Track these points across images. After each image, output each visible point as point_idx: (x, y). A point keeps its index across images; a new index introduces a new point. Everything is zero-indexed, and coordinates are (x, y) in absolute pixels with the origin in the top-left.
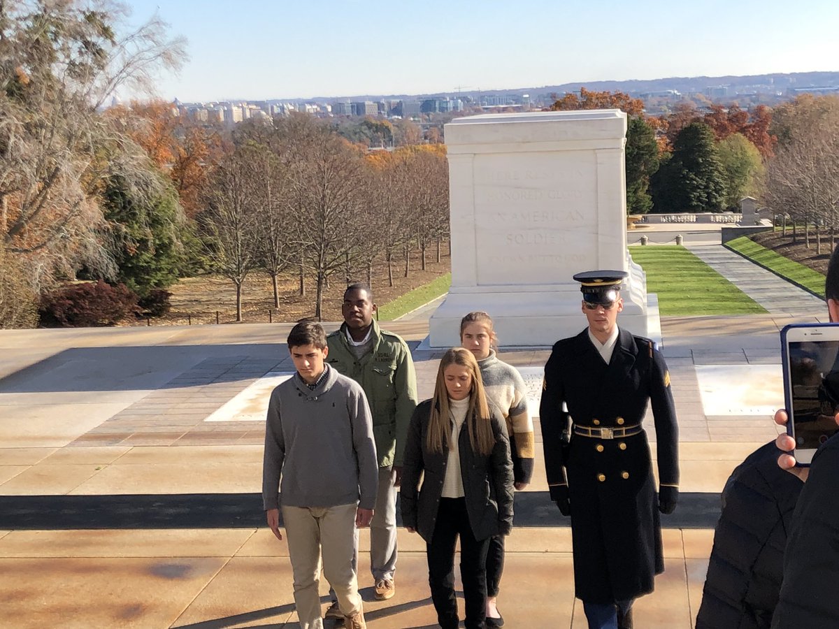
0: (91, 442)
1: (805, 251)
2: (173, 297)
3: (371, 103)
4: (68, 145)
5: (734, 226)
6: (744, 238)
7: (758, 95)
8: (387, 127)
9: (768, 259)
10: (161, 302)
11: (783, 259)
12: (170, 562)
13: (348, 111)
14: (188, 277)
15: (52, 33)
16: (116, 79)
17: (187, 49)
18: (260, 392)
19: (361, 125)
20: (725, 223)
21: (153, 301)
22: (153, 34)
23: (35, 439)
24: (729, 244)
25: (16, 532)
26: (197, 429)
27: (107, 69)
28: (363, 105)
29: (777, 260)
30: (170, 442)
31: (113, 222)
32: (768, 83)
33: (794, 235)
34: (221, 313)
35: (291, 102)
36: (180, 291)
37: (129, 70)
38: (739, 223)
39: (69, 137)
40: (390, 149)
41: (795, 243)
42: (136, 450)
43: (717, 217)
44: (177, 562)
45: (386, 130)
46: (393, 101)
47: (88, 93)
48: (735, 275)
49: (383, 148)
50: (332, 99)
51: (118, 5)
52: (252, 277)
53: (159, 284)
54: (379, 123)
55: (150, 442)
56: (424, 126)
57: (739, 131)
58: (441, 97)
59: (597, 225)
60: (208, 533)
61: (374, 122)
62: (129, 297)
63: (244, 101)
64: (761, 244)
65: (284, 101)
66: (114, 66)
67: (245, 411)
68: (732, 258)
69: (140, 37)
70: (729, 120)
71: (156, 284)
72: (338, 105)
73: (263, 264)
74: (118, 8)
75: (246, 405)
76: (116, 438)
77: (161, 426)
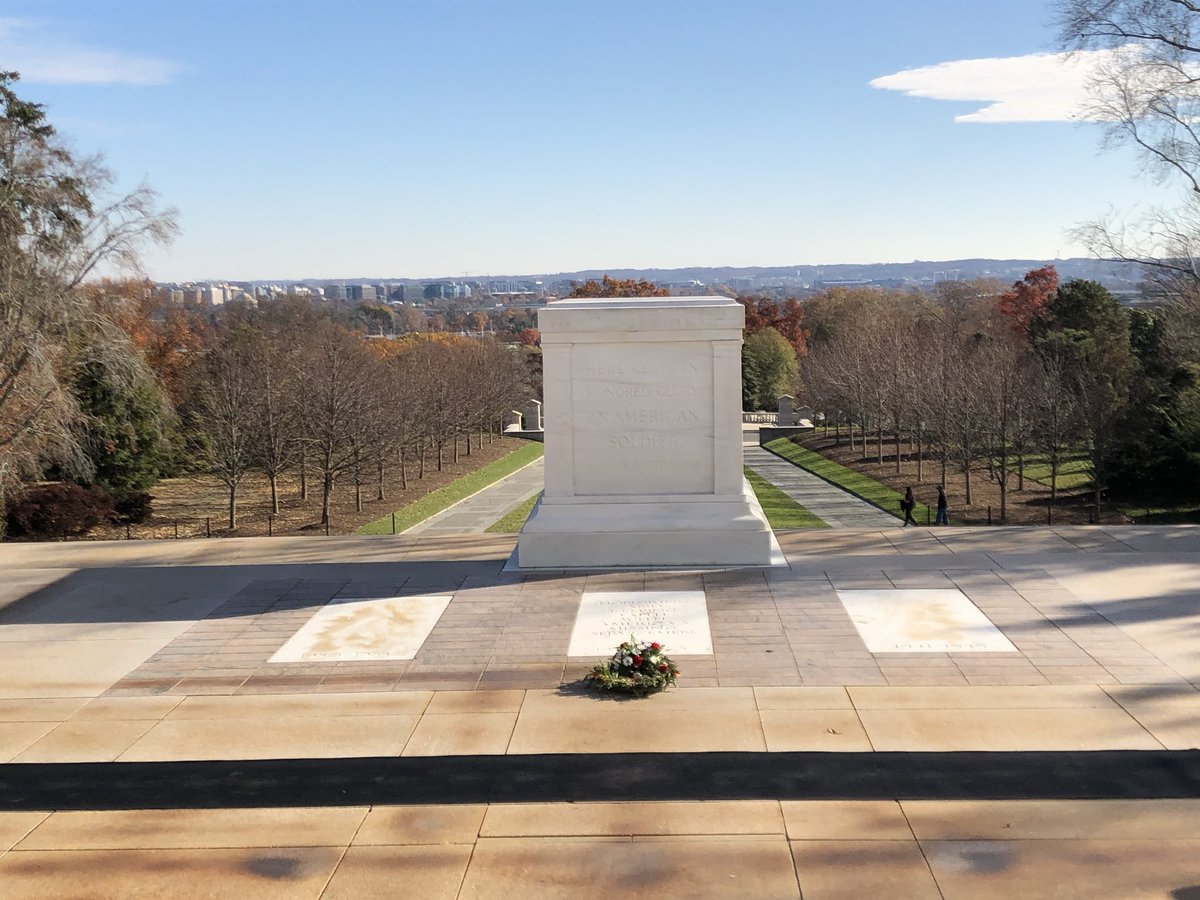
0: (132, 690)
1: (850, 454)
2: (153, 501)
3: (369, 286)
4: (39, 328)
5: (772, 426)
6: (784, 439)
7: (784, 288)
8: (387, 313)
9: (811, 462)
10: (141, 506)
11: (826, 462)
12: (270, 855)
13: (343, 294)
14: (170, 477)
15: (19, 200)
16: (97, 254)
17: (178, 221)
18: (329, 625)
19: (358, 310)
20: (761, 422)
21: (132, 505)
22: (141, 204)
23: (59, 686)
24: (767, 445)
25: (59, 814)
26: (262, 673)
27: (86, 242)
28: (360, 288)
29: (820, 463)
30: (231, 690)
31: (89, 415)
32: (795, 275)
33: (837, 436)
34: (212, 519)
35: (280, 284)
36: (162, 494)
37: (112, 243)
38: (775, 423)
39: (41, 319)
40: (390, 337)
41: (838, 445)
42: (190, 701)
43: (752, 416)
44: (280, 854)
45: (385, 316)
46: (393, 284)
47: (62, 270)
48: (777, 479)
49: (382, 336)
50: (325, 281)
51: (101, 171)
52: (247, 478)
53: (137, 486)
54: (378, 308)
55: (207, 690)
56: (427, 312)
57: (770, 325)
58: (447, 282)
59: (713, 426)
60: (309, 813)
61: (372, 307)
62: (105, 501)
63: (225, 282)
64: (803, 446)
65: (269, 283)
66: (94, 239)
67: (316, 648)
68: (773, 461)
69: (125, 206)
70: (759, 313)
71: (133, 486)
72: (331, 288)
73: (259, 464)
74: (100, 174)
75: (314, 641)
76: (163, 685)
77: (215, 668)
